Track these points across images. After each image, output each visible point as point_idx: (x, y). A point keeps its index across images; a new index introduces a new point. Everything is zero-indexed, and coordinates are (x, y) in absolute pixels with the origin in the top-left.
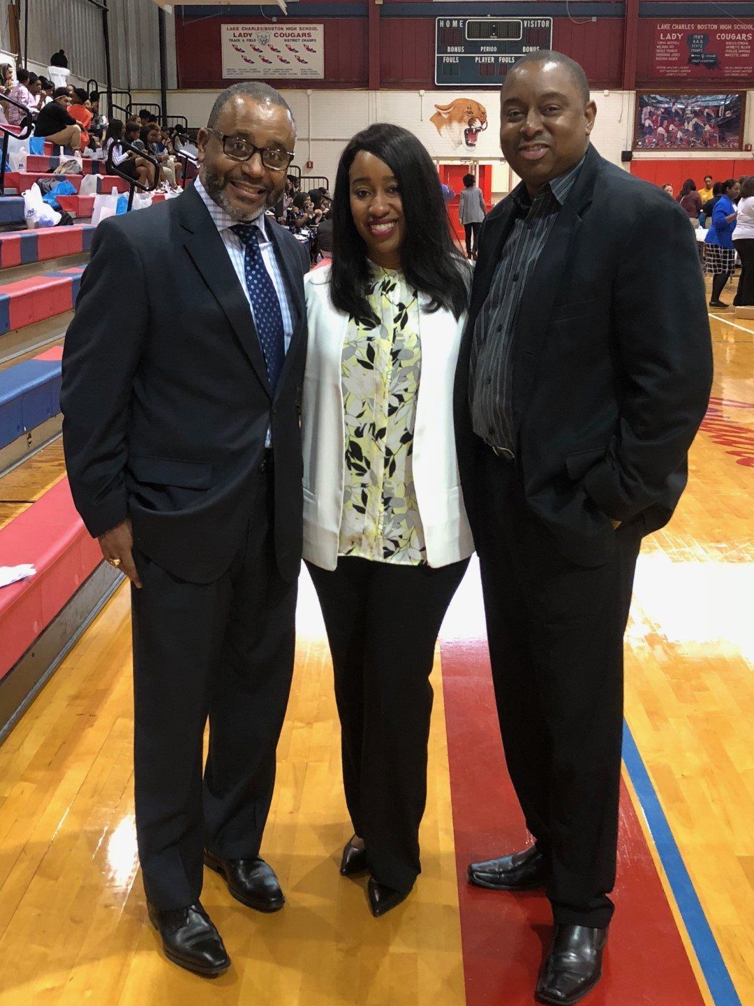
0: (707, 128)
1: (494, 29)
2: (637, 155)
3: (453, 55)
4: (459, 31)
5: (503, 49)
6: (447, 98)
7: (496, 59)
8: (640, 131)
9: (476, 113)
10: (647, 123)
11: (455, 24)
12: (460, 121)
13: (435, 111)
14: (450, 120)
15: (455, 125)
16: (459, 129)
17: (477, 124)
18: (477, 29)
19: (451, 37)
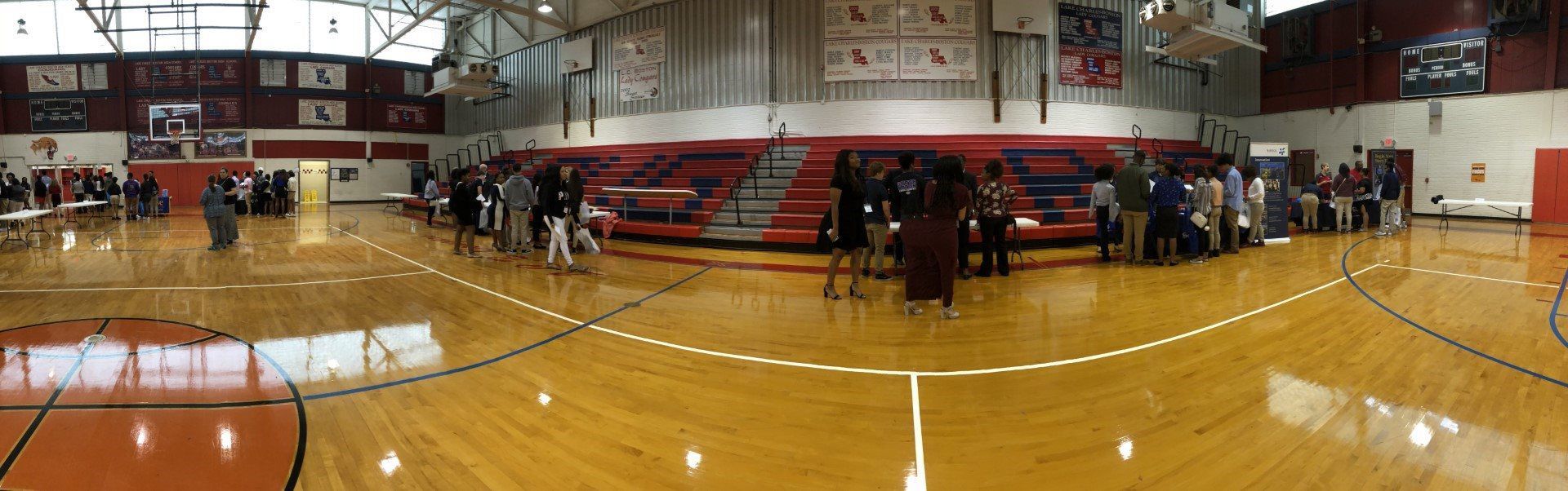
0: (163, 148)
1: (58, 104)
2: (130, 162)
3: (39, 117)
4: (41, 105)
5: (63, 113)
6: (37, 137)
7: (60, 118)
8: (131, 151)
9: (52, 143)
10: (134, 147)
11: (39, 102)
12: (45, 148)
13: (32, 143)
14: (40, 148)
15: (42, 150)
16: (44, 152)
17: (53, 149)
18: (50, 105)
19: (37, 108)
